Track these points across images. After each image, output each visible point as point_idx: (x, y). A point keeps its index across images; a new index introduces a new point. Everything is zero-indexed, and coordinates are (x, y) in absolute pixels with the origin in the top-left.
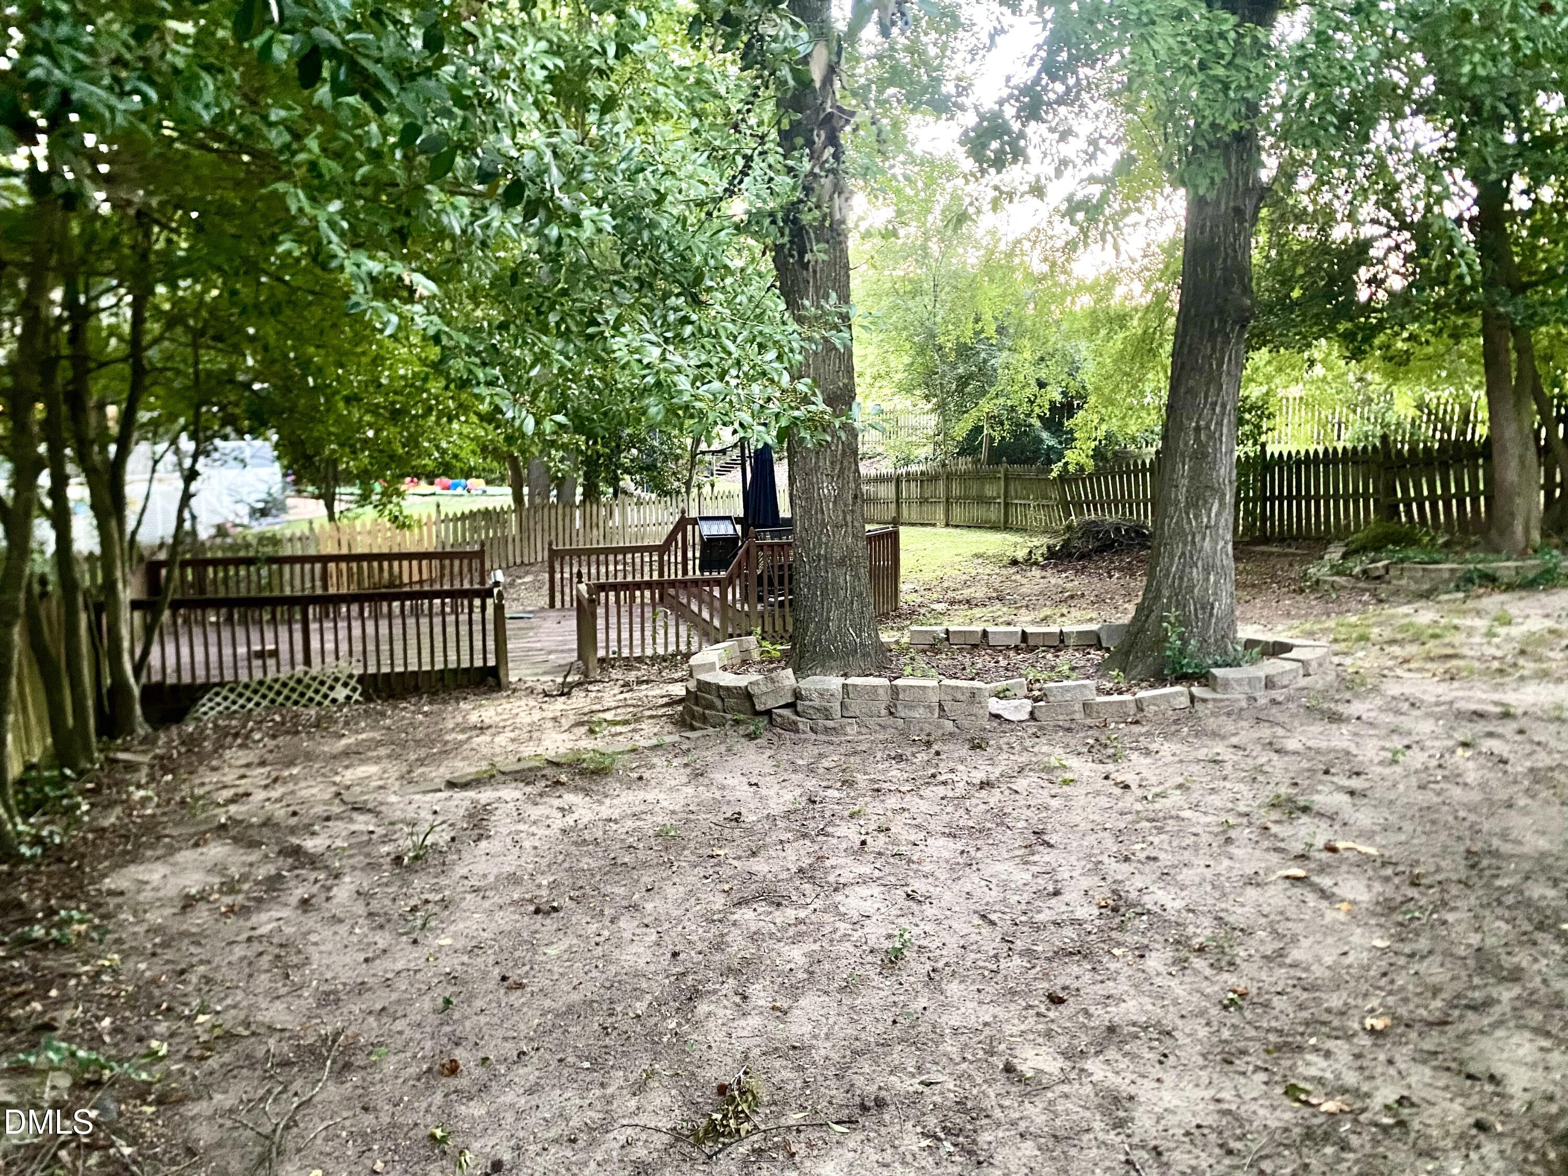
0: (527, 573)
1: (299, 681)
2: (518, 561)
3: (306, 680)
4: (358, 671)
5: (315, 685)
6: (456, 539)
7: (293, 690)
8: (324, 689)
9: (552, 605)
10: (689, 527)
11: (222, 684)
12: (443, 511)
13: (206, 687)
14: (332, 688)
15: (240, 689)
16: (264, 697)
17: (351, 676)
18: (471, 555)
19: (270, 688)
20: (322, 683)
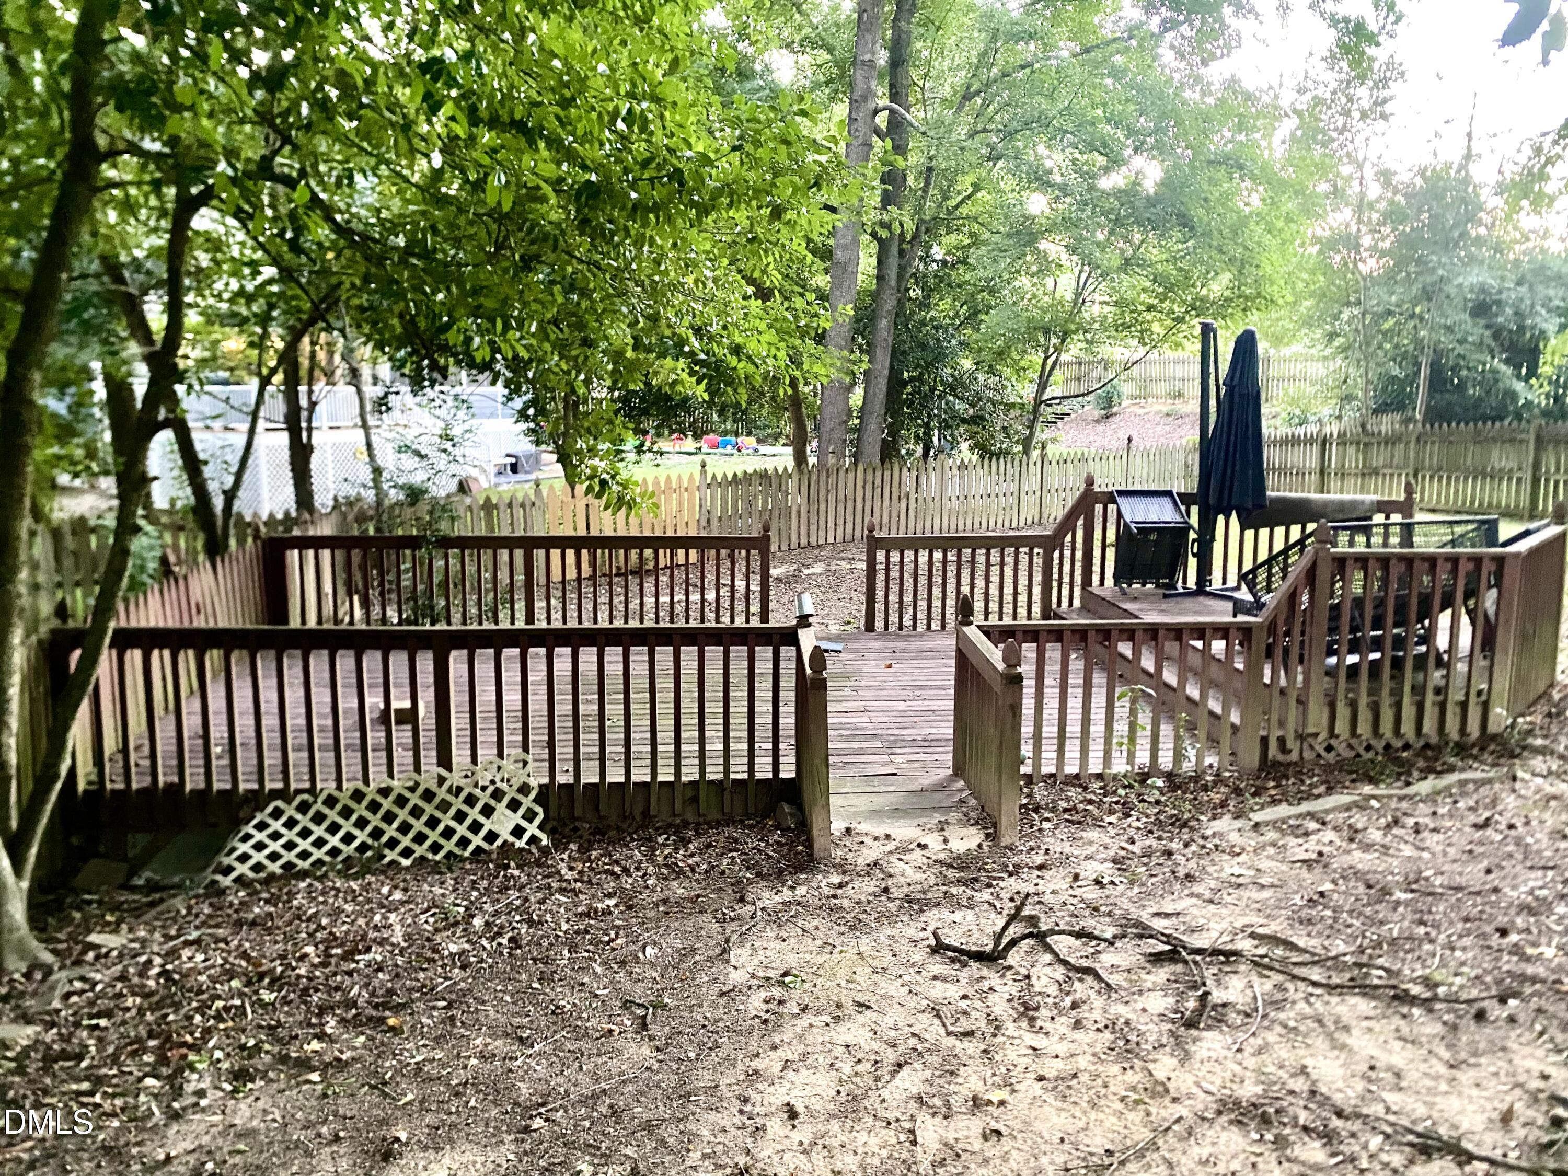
0: (816, 559)
1: (428, 796)
2: (804, 542)
3: (442, 794)
4: (538, 779)
5: (458, 804)
6: (724, 508)
7: (416, 812)
8: (474, 814)
9: (870, 627)
10: (1099, 508)
11: (284, 794)
12: (710, 472)
13: (257, 799)
14: (488, 811)
15: (319, 806)
16: (361, 823)
17: (524, 789)
18: (747, 543)
19: (374, 807)
20: (471, 800)
